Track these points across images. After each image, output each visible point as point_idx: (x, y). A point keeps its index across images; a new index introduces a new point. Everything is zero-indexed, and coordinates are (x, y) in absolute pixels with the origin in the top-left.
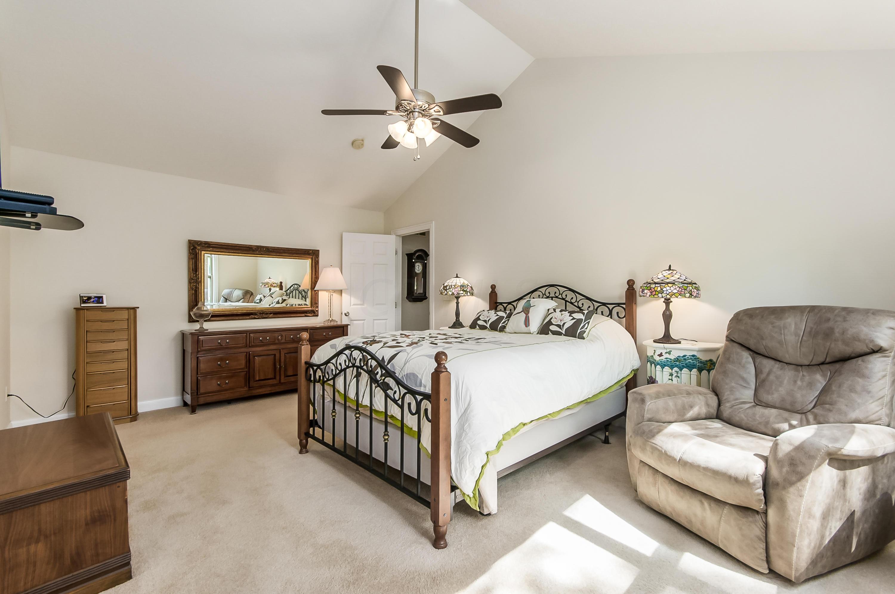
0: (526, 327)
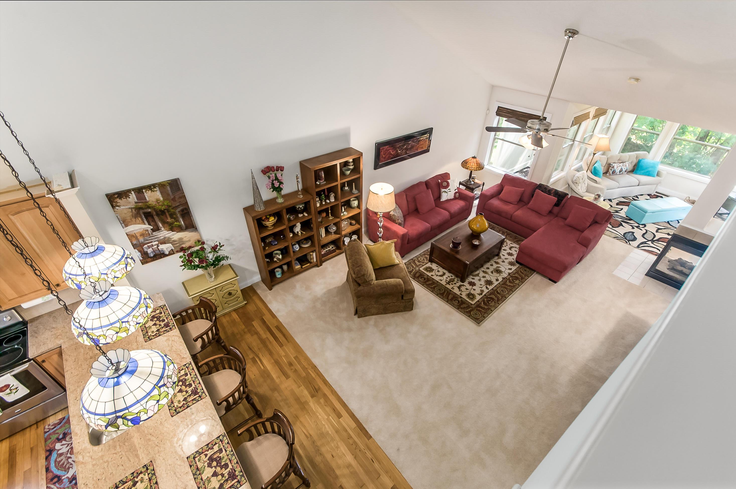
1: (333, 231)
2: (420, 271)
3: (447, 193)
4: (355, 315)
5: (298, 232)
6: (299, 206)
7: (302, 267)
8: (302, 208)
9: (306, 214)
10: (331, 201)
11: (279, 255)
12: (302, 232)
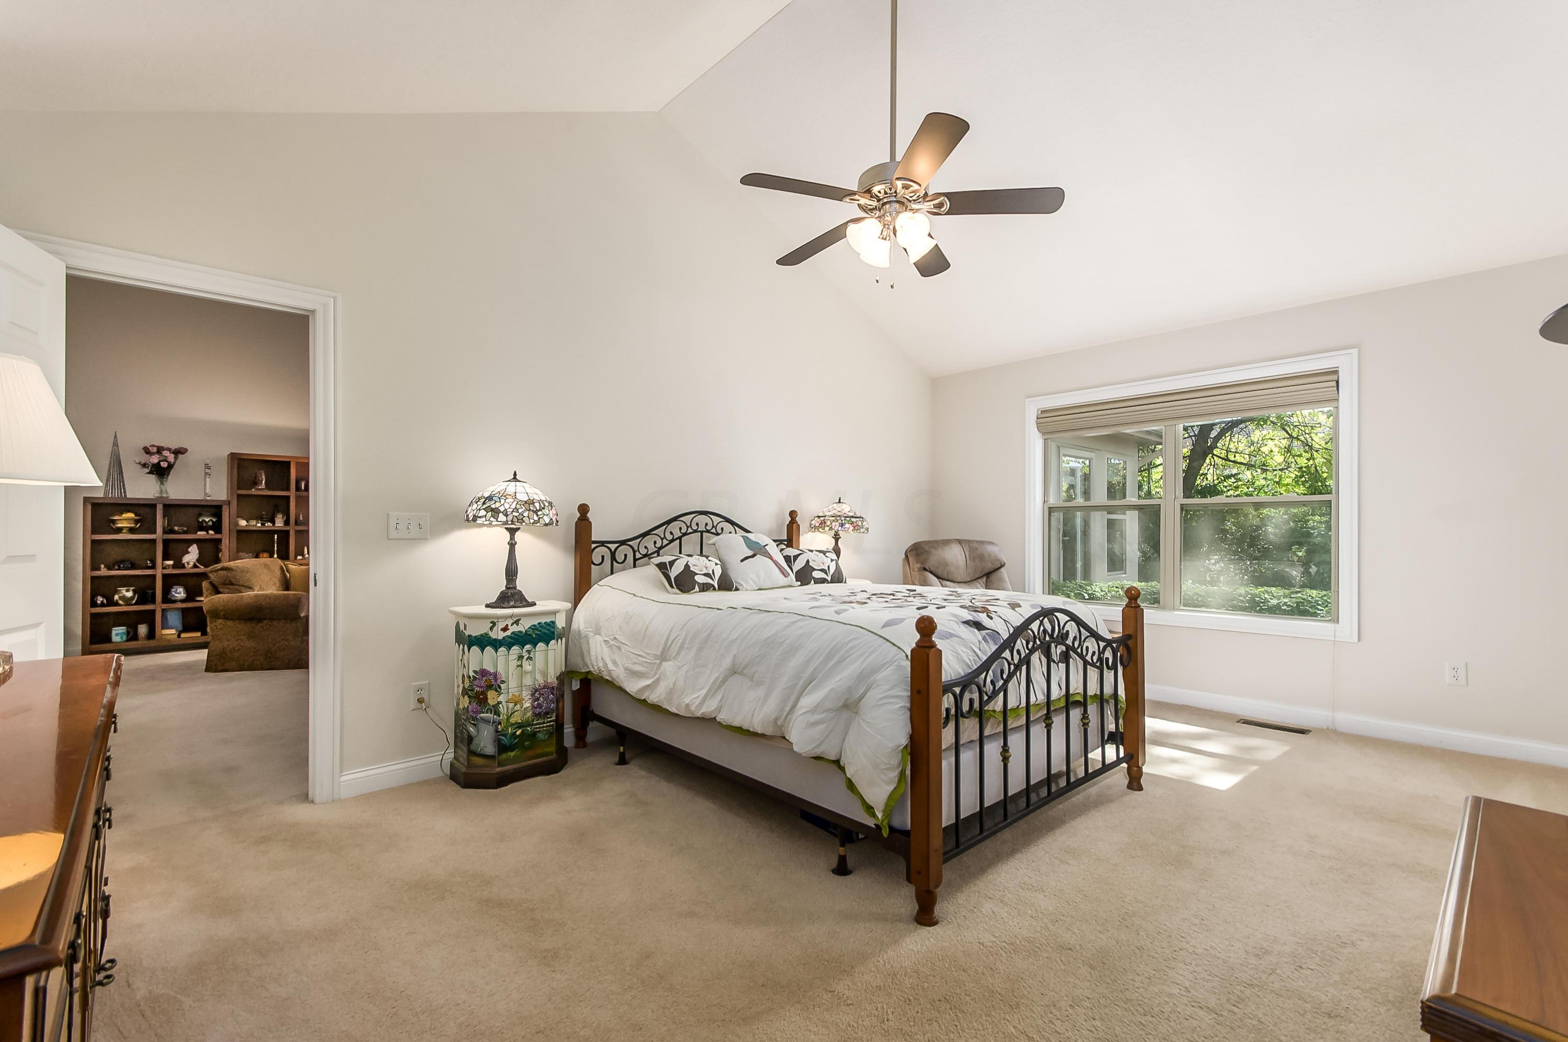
0: (786, 577)
5: (189, 563)
6: (204, 518)
7: (179, 636)
8: (210, 523)
9: (211, 532)
10: (277, 525)
11: (128, 591)
12: (198, 564)
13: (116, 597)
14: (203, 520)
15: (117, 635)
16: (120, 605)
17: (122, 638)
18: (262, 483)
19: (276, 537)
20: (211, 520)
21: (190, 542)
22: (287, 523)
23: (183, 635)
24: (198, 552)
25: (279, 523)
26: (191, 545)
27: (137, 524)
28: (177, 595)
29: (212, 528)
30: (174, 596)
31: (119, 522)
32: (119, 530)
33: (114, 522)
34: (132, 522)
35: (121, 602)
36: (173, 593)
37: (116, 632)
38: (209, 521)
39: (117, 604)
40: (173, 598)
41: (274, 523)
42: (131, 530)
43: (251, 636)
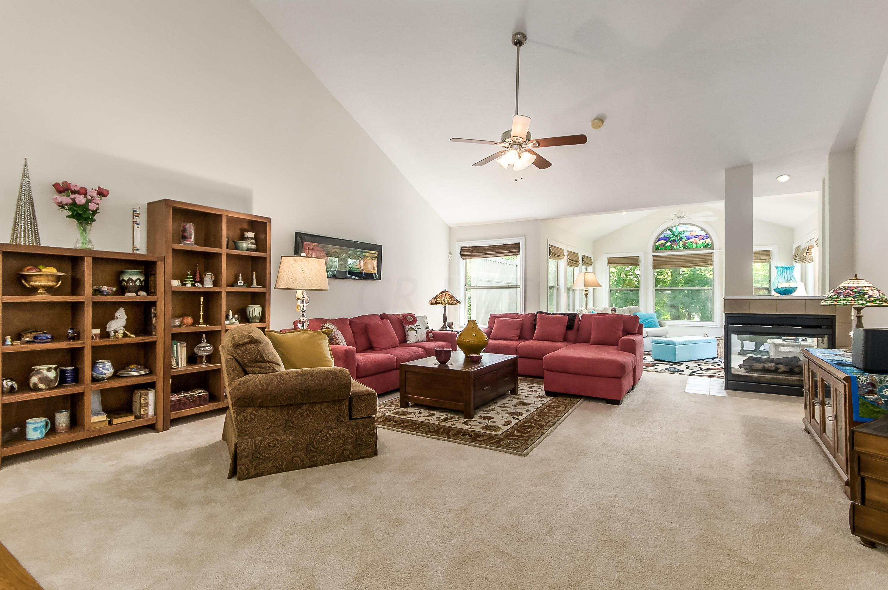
1: (204, 354)
2: (385, 416)
3: (415, 330)
4: (230, 477)
5: (116, 332)
6: (131, 277)
7: (110, 423)
8: (138, 283)
9: (143, 293)
10: (206, 286)
11: (49, 370)
12: (127, 333)
13: (34, 379)
14: (130, 279)
15: (35, 429)
16: (40, 390)
17: (41, 433)
18: (191, 238)
19: (202, 300)
20: (139, 279)
21: (117, 305)
22: (216, 283)
23: (115, 421)
24: (126, 317)
25: (208, 283)
26: (118, 309)
27: (57, 282)
28: (105, 372)
29: (141, 288)
30: (102, 373)
31: (35, 278)
32: (34, 290)
33: (27, 278)
34: (52, 278)
35: (41, 386)
36: (101, 369)
37: (34, 426)
38: (136, 280)
39: (36, 389)
40: (101, 376)
41: (202, 284)
42: (50, 290)
43: (288, 426)
